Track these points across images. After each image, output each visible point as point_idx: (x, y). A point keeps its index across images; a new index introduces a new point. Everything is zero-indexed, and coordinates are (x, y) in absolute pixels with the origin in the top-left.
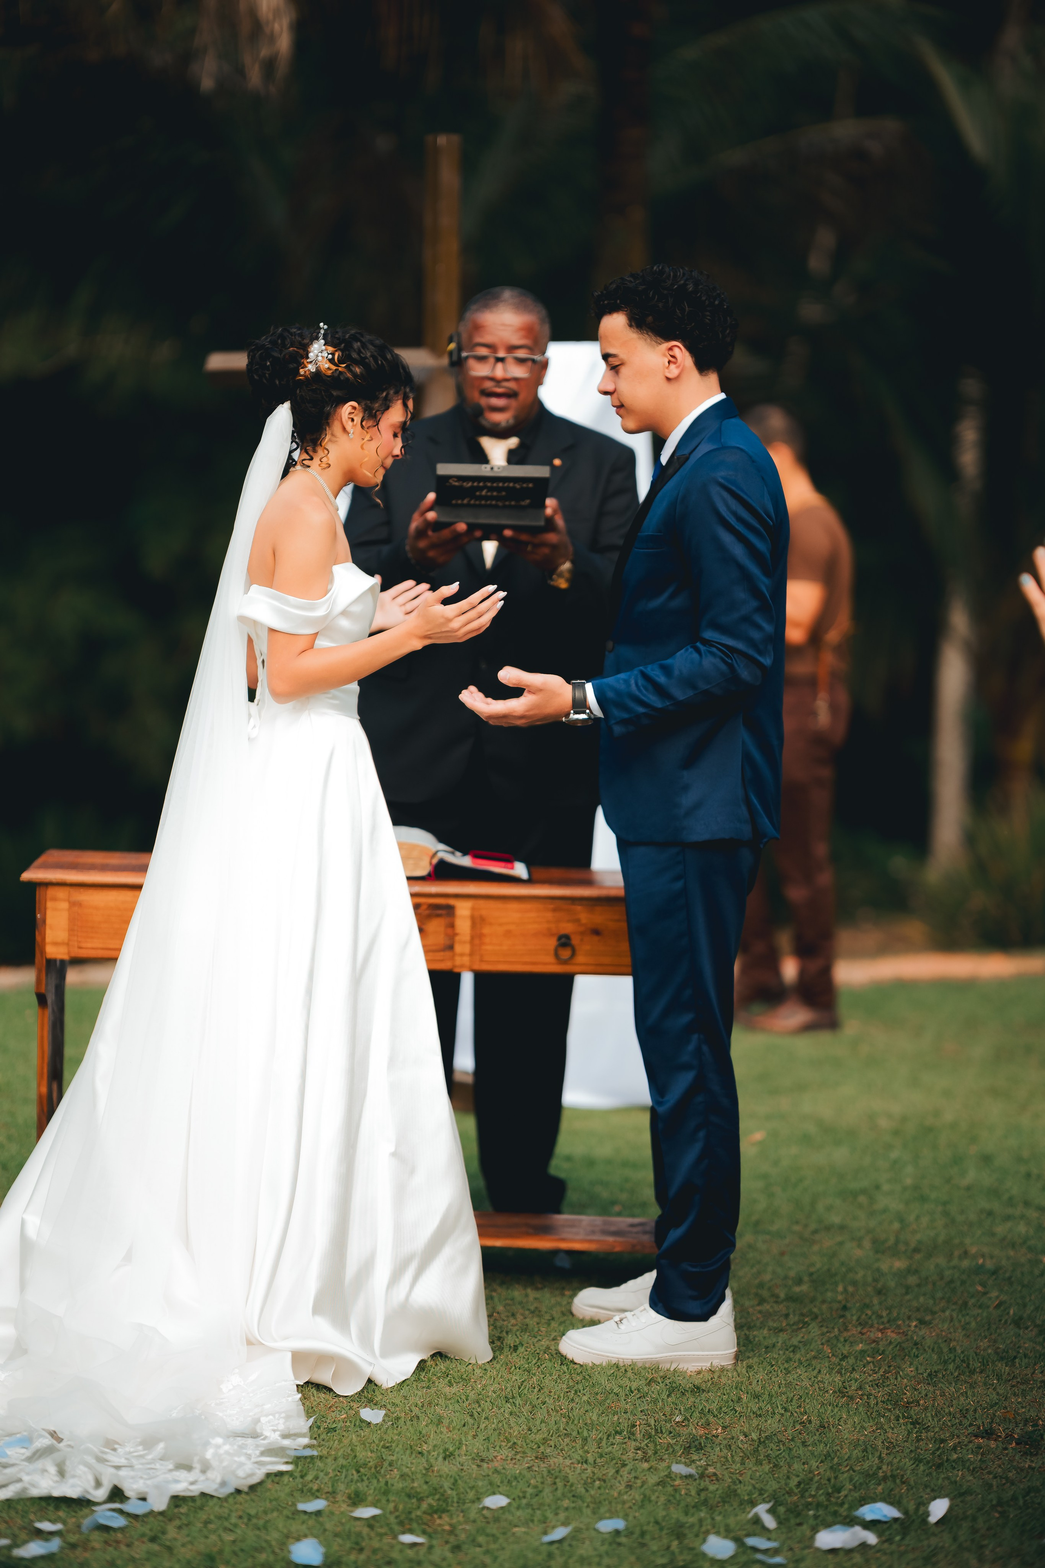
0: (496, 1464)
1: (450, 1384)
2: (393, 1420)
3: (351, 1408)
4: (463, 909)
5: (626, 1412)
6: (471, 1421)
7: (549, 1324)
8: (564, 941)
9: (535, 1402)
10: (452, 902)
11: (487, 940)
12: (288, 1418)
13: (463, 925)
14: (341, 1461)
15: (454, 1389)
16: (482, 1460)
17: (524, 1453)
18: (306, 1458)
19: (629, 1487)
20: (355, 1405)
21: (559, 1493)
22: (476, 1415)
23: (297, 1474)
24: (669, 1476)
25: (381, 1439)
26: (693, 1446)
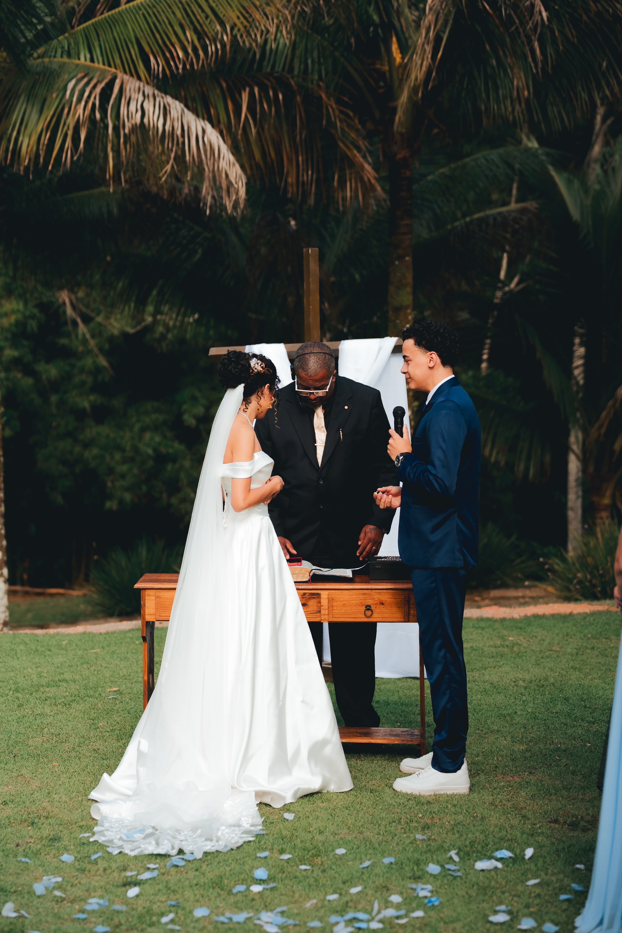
0: (342, 836)
1: (323, 802)
2: (298, 818)
3: (280, 813)
4: (324, 595)
5: (398, 813)
6: (331, 818)
7: (366, 776)
8: (368, 608)
9: (358, 809)
10: (319, 592)
11: (335, 608)
12: (253, 818)
13: (324, 602)
14: (275, 836)
15: (324, 804)
16: (336, 834)
17: (354, 831)
18: (261, 835)
19: (397, 844)
20: (282, 812)
21: (367, 847)
22: (333, 815)
23: (257, 842)
24: (415, 839)
25: (293, 826)
26: (426, 827)
